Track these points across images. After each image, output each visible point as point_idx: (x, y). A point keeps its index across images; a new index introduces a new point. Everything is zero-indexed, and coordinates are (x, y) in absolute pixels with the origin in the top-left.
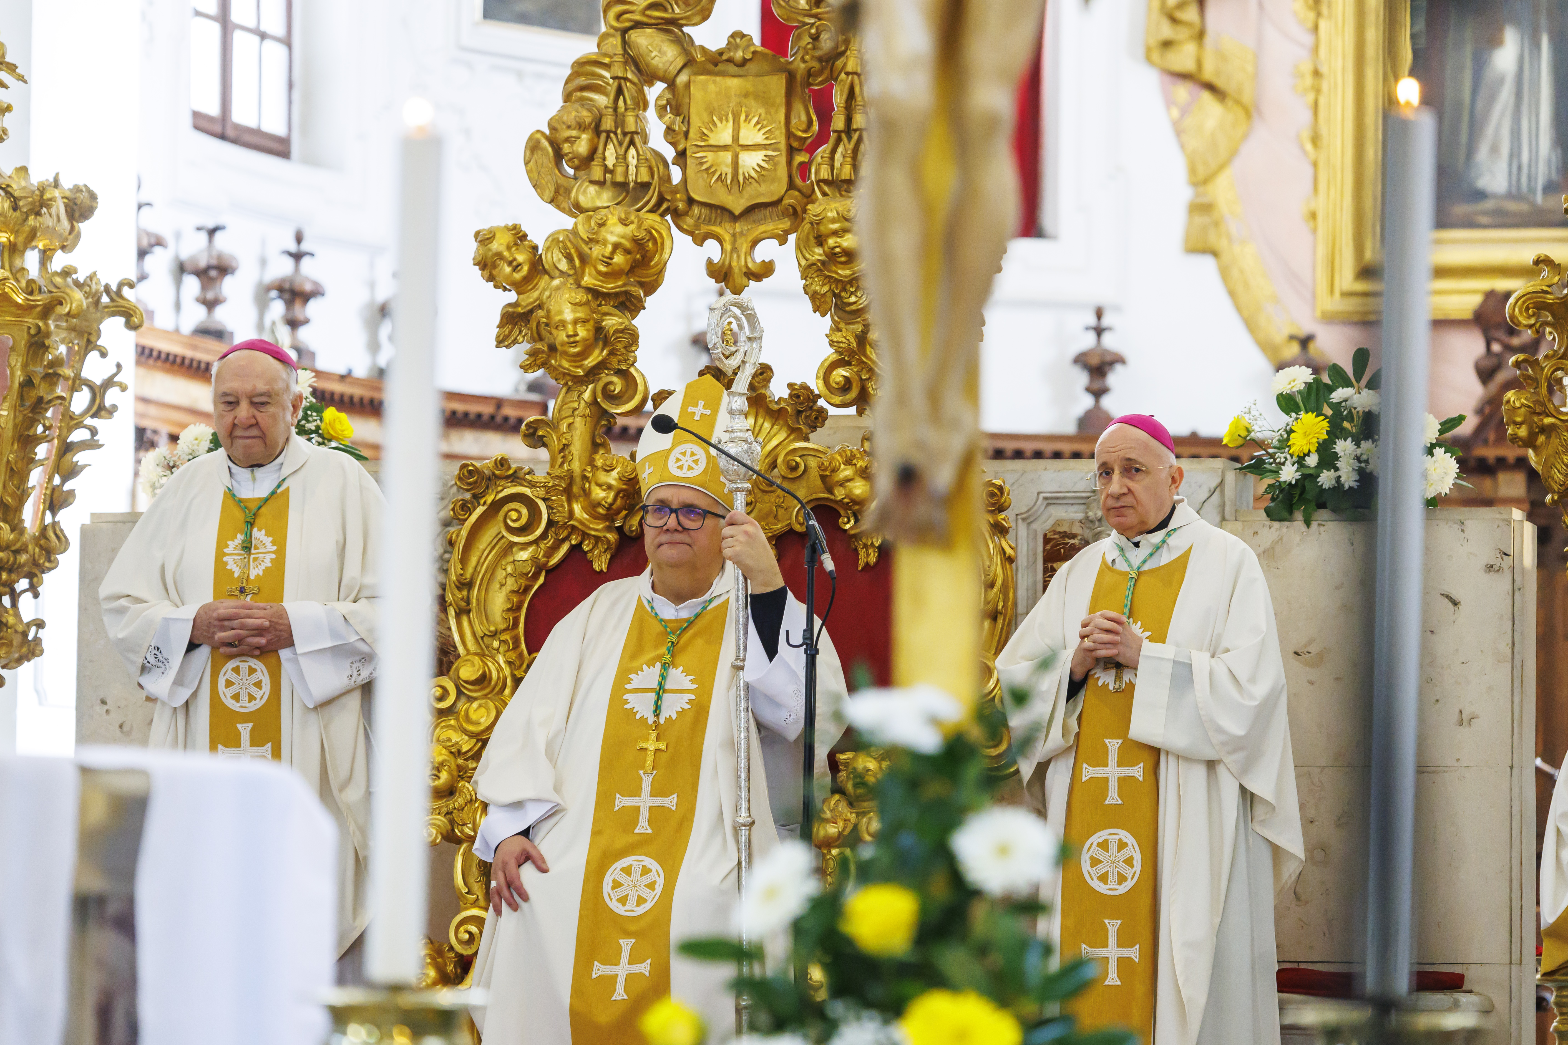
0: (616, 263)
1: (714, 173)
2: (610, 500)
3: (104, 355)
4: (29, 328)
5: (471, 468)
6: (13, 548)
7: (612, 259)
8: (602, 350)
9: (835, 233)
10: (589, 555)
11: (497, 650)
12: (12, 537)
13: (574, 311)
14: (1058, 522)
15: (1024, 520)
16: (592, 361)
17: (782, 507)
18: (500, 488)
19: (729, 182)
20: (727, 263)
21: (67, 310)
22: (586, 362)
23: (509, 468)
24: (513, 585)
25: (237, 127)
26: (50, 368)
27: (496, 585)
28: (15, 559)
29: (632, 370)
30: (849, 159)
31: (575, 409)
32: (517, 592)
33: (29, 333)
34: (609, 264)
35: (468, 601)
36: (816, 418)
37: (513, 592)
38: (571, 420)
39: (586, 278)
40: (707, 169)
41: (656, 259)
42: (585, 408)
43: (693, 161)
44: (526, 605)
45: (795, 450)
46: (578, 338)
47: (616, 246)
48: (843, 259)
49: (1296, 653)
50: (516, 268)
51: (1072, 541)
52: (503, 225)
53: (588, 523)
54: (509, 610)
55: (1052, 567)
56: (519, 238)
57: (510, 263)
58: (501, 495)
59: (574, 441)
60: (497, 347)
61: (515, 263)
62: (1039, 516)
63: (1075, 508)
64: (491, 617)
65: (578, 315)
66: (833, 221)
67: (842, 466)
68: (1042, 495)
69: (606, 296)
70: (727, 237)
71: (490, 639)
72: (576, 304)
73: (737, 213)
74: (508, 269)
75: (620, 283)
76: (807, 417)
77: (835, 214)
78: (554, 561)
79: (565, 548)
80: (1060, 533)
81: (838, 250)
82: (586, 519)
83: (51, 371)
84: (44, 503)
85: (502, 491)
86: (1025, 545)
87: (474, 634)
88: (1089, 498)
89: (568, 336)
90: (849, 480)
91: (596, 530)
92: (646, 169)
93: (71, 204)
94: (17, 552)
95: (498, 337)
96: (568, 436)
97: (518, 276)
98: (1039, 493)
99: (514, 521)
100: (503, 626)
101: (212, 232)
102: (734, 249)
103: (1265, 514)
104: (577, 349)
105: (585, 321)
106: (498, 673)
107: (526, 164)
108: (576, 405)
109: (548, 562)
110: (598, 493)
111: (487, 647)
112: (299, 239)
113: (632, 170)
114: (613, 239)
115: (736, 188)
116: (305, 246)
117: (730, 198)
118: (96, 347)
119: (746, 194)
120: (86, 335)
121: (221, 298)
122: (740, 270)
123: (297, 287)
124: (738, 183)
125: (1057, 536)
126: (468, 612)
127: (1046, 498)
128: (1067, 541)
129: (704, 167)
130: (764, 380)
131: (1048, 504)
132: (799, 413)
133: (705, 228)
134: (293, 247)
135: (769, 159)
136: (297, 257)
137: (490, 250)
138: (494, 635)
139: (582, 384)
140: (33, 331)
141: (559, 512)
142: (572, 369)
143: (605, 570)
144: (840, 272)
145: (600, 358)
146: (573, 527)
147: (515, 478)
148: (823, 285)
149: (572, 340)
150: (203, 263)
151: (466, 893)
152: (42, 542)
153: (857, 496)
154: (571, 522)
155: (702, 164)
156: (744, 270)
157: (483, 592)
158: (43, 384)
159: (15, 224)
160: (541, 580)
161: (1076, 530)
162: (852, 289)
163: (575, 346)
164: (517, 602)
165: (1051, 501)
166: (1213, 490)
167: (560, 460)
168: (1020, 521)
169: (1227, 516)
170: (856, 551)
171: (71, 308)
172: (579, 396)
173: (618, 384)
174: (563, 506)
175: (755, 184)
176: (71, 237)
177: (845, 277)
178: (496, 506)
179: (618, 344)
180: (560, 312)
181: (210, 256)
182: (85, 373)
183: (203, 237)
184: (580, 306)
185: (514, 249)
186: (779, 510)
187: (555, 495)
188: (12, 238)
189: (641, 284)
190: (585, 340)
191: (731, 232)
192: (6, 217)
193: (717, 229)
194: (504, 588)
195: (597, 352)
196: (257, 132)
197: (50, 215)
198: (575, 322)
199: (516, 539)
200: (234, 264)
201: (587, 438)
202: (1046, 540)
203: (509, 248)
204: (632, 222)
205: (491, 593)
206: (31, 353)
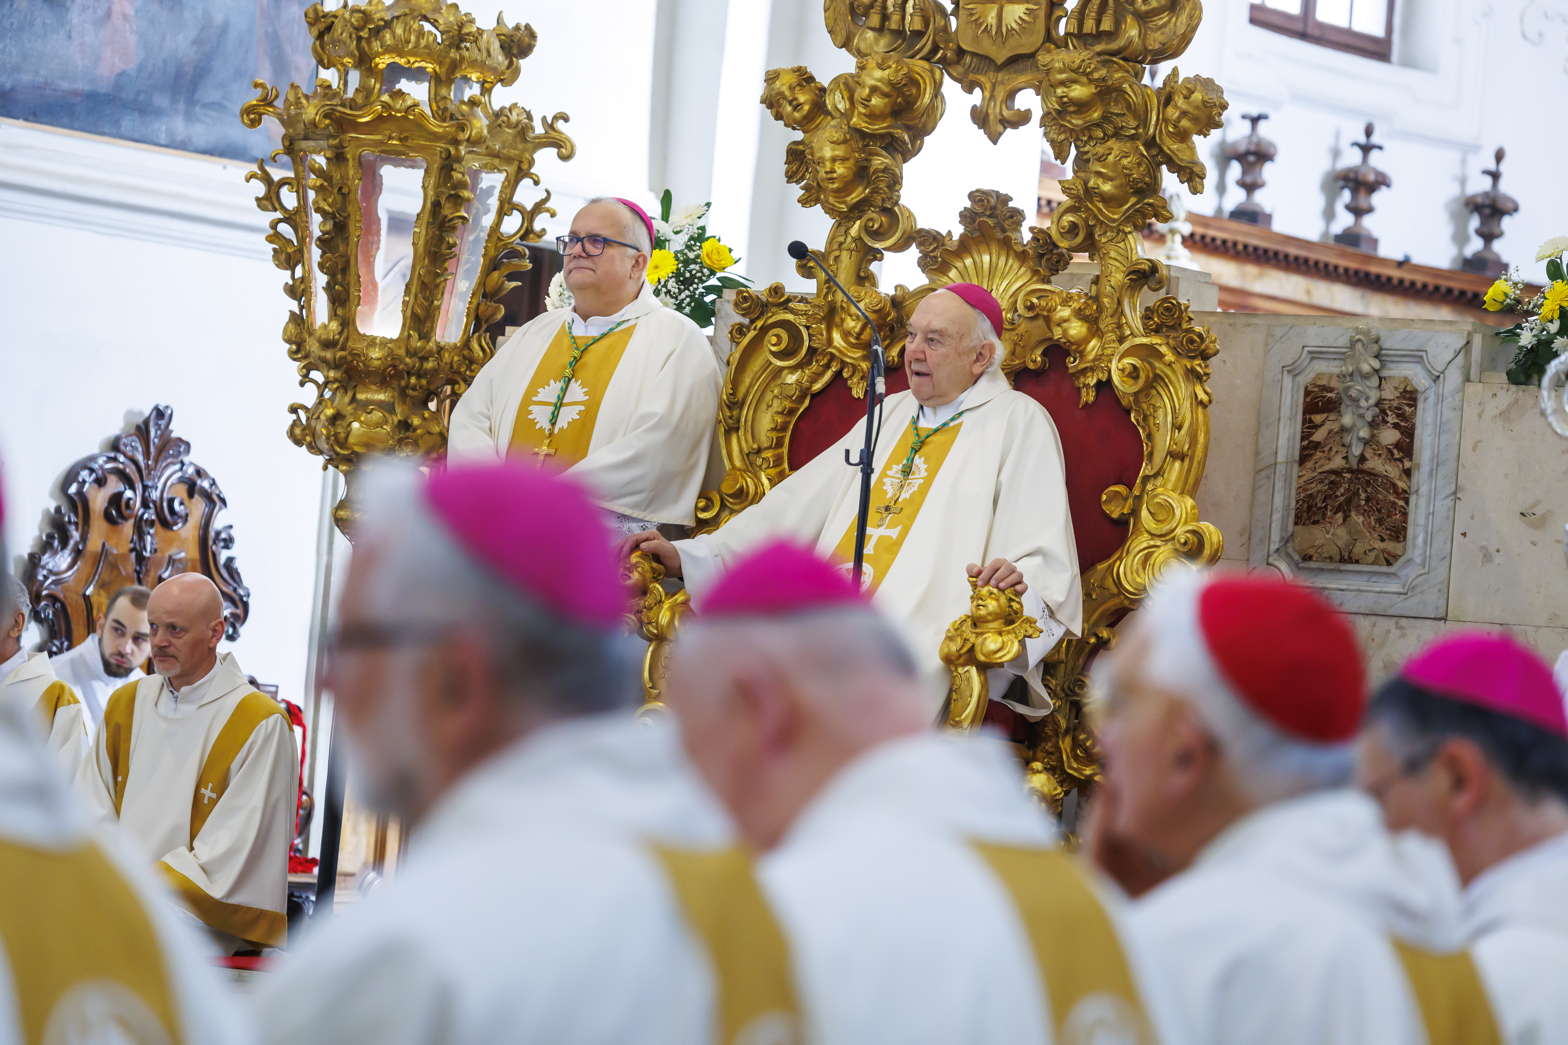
0: (874, 106)
1: (981, 24)
2: (857, 330)
3: (536, 183)
4: (441, 152)
5: (745, 294)
6: (420, 355)
7: (870, 101)
8: (865, 189)
9: (1062, 83)
10: (849, 382)
11: (760, 467)
12: (419, 344)
13: (833, 150)
14: (1319, 376)
15: (1289, 372)
16: (855, 197)
17: (1019, 345)
18: (770, 314)
19: (994, 33)
20: (984, 110)
21: (467, 136)
22: (849, 199)
23: (783, 295)
24: (778, 406)
25: (1321, 26)
26: (453, 190)
27: (764, 406)
28: (422, 365)
29: (896, 209)
30: (1094, 14)
31: (841, 244)
32: (781, 413)
33: (441, 157)
34: (866, 106)
35: (738, 420)
36: (1058, 262)
37: (777, 413)
38: (837, 253)
39: (854, 120)
40: (976, 20)
41: (919, 104)
42: (851, 243)
43: (965, 12)
44: (791, 426)
45: (1033, 291)
46: (835, 175)
47: (874, 90)
48: (1072, 109)
49: (1522, 514)
50: (797, 107)
51: (1330, 395)
52: (790, 67)
53: (846, 352)
54: (773, 429)
55: (1310, 418)
56: (804, 79)
57: (790, 103)
58: (770, 321)
59: (839, 274)
60: (788, 182)
61: (795, 103)
62: (1304, 369)
63: (1336, 363)
64: (757, 436)
65: (837, 153)
66: (1061, 71)
67: (1059, 307)
68: (1306, 349)
69: (872, 136)
70: (988, 86)
71: (755, 456)
72: (833, 142)
73: (999, 63)
74: (789, 109)
75: (885, 125)
76: (1048, 260)
77: (1061, 65)
78: (817, 387)
79: (828, 375)
80: (1319, 386)
81: (1065, 99)
82: (844, 347)
83: (453, 192)
84: (468, 316)
85: (771, 317)
86: (1289, 396)
87: (741, 450)
88: (1345, 353)
89: (827, 173)
90: (1066, 321)
91: (851, 358)
92: (920, 18)
93: (508, 40)
94: (424, 359)
95: (787, 173)
96: (834, 268)
97: (797, 115)
98: (1304, 347)
99: (774, 345)
100: (766, 444)
101: (1255, 121)
102: (992, 97)
103: (1506, 377)
104: (835, 186)
105: (844, 159)
106: (756, 488)
107: (825, 11)
108: (842, 239)
109: (811, 387)
110: (851, 324)
111: (751, 464)
112: (1369, 132)
113: (908, 18)
114: (871, 82)
115: (999, 39)
116: (1375, 139)
117: (994, 48)
118: (528, 175)
119: (1008, 45)
120: (516, 163)
121: (1259, 182)
122: (995, 117)
123: (1360, 177)
124: (1002, 35)
125: (1316, 389)
126: (737, 429)
127: (1310, 352)
128: (1325, 394)
129: (973, 19)
130: (1014, 223)
131: (1312, 359)
132: (1041, 256)
133: (971, 76)
134: (1362, 139)
135: (1029, 12)
136: (1366, 149)
137: (773, 89)
138: (759, 451)
139: (849, 220)
140: (444, 155)
141: (818, 339)
142: (836, 204)
143: (862, 397)
144: (1073, 121)
145: (863, 195)
146: (832, 354)
147: (785, 305)
148: (1060, 134)
149: (829, 176)
150: (1242, 148)
151: (651, 688)
152: (466, 352)
153: (1072, 337)
154: (829, 350)
155: (972, 15)
156: (999, 117)
157: (751, 412)
158: (447, 205)
159: (439, 56)
160: (807, 403)
161: (1334, 384)
162: (1085, 138)
163: (833, 183)
164: (781, 423)
165: (1315, 355)
166: (1458, 351)
167: (825, 291)
168: (1285, 373)
169: (1472, 378)
170: (1079, 390)
171: (470, 134)
172: (846, 232)
173: (878, 220)
174: (822, 335)
175: (1016, 36)
176: (509, 71)
177: (1077, 126)
178: (765, 330)
179: (881, 183)
180: (821, 149)
181: (1250, 142)
182: (517, 198)
183: (1247, 124)
184: (839, 144)
185: (798, 88)
186: (1017, 347)
187: (816, 324)
188: (437, 69)
189: (908, 128)
190: (842, 177)
191: (994, 81)
192: (430, 49)
193: (982, 79)
194: (770, 409)
195: (860, 189)
196: (1349, 32)
197: (479, 50)
198: (834, 160)
199: (780, 363)
200: (1272, 151)
201: (853, 270)
202: (1307, 393)
203: (791, 88)
204: (890, 67)
205: (759, 412)
206: (443, 175)
